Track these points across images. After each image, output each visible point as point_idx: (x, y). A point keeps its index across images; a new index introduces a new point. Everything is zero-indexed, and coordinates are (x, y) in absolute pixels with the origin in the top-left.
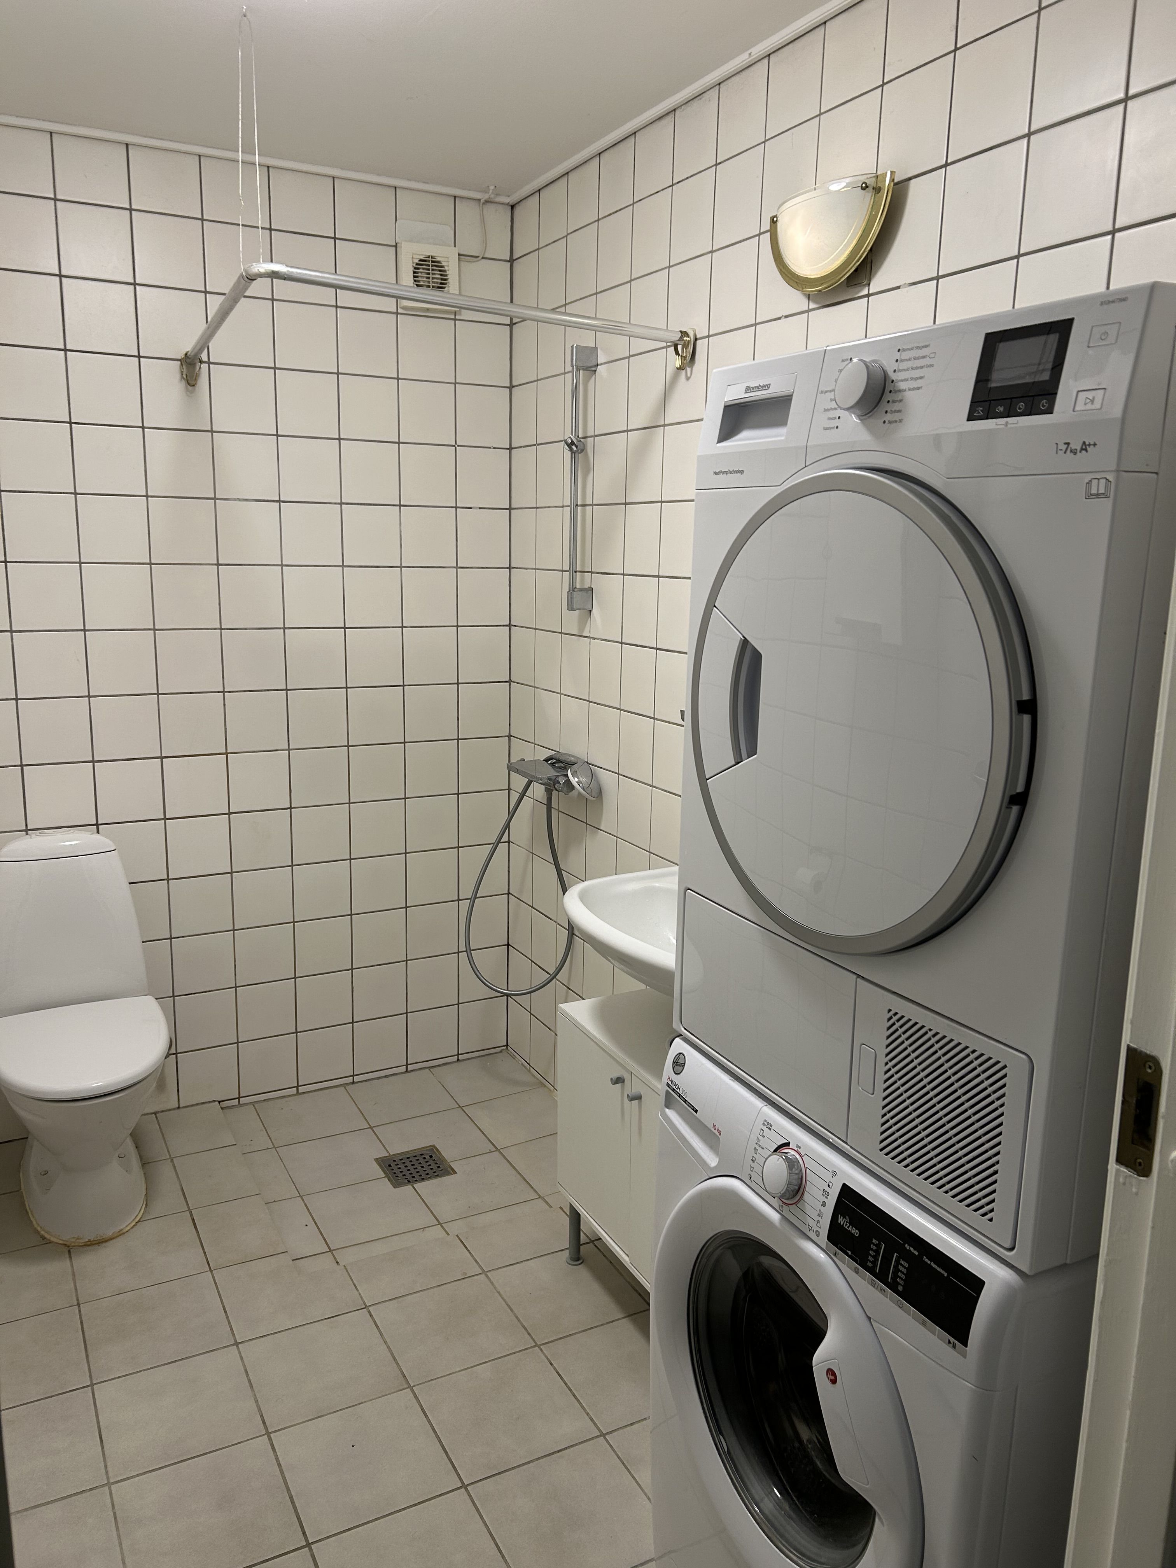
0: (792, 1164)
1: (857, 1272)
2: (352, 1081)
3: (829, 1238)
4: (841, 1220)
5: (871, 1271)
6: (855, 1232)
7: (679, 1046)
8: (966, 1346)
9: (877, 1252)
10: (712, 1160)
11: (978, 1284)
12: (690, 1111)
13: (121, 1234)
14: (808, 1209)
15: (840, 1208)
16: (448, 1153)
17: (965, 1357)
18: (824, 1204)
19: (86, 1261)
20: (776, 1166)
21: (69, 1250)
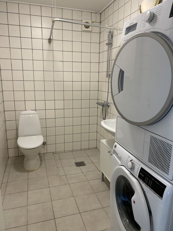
0: (132, 163)
1: (143, 183)
2: (73, 151)
3: (139, 177)
4: (141, 174)
5: (146, 183)
6: (143, 176)
7: (116, 143)
8: (162, 198)
9: (147, 180)
10: (120, 163)
11: (165, 187)
12: (117, 154)
13: (35, 170)
14: (135, 171)
15: (140, 171)
16: (85, 162)
17: (162, 200)
18: (138, 171)
19: (30, 173)
20: (130, 164)
21: (28, 171)
